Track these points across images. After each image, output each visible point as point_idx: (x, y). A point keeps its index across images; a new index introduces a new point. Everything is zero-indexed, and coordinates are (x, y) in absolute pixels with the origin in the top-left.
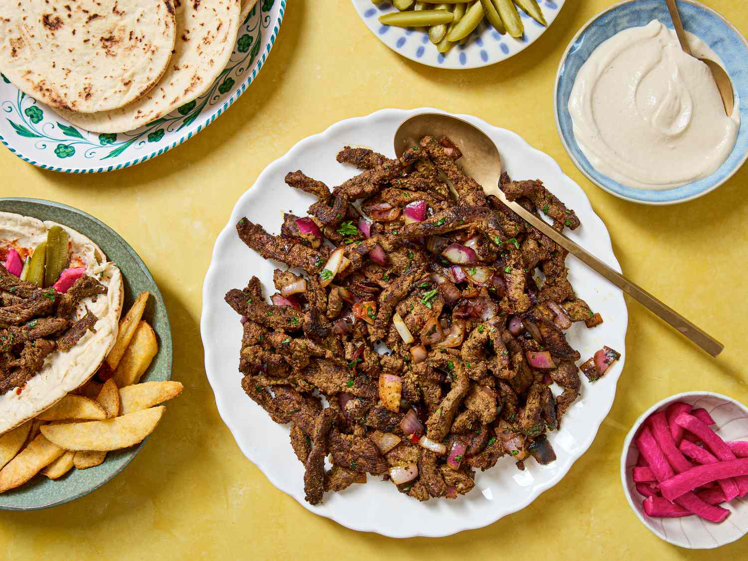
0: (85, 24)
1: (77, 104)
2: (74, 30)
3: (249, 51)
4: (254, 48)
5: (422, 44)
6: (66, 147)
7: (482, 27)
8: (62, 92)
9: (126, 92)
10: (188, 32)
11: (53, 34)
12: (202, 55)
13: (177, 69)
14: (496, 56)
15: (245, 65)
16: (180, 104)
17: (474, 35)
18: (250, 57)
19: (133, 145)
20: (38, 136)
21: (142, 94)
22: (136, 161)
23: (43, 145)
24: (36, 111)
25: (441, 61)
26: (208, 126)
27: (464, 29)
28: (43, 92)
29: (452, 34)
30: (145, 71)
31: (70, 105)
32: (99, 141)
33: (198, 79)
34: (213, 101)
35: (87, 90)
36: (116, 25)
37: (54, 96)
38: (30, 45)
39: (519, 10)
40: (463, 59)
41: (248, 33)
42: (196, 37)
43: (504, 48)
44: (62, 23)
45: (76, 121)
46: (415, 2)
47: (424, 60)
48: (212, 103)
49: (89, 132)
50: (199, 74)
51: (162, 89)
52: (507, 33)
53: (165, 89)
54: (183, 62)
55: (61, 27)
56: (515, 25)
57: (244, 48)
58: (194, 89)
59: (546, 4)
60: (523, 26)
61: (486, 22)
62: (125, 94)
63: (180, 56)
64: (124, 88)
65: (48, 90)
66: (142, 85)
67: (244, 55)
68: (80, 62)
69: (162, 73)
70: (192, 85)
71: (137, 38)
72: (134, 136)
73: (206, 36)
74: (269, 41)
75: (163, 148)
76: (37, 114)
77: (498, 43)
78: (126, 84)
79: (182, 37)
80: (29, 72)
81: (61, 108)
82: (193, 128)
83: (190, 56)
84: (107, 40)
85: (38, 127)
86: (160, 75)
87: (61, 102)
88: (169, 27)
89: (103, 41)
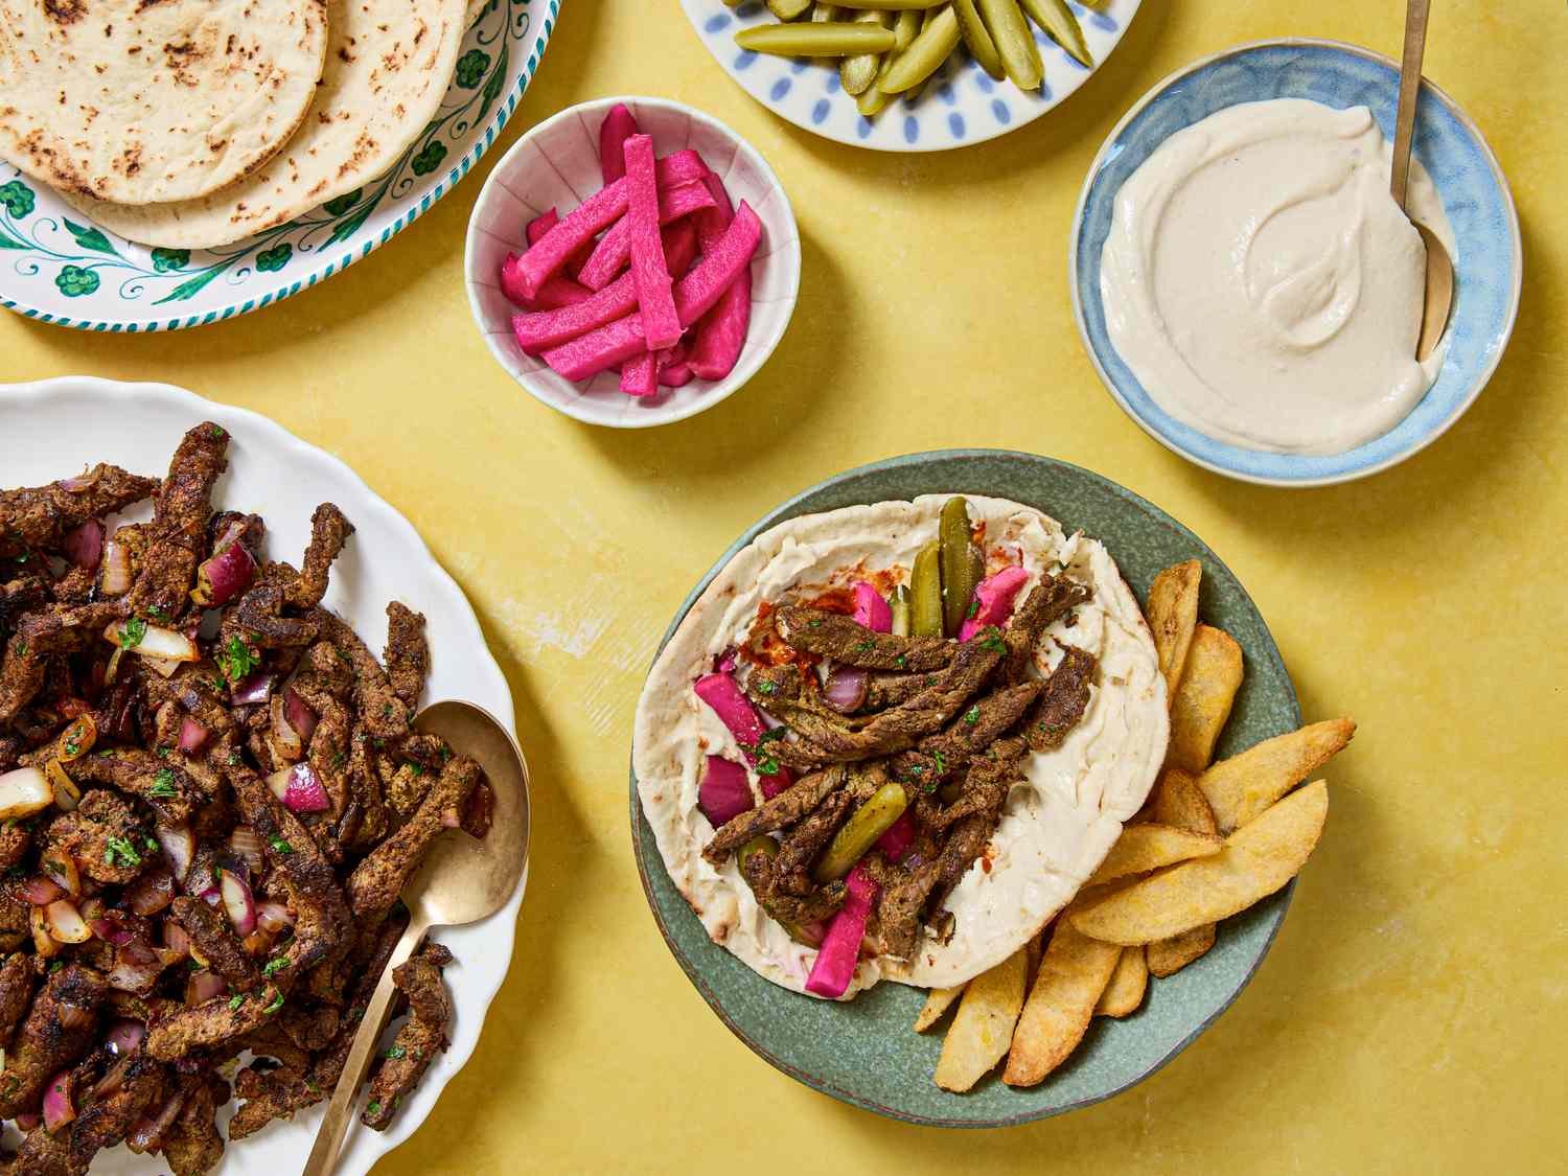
0: (133, 15)
1: (107, 184)
2: (110, 27)
3: (480, 87)
4: (492, 82)
5: (826, 95)
6: (81, 273)
7: (955, 61)
8: (78, 156)
9: (215, 164)
10: (353, 42)
11: (63, 32)
12: (381, 93)
13: (325, 120)
14: (982, 127)
15: (470, 116)
16: (328, 195)
17: (938, 80)
18: (481, 99)
19: (223, 275)
20: (22, 247)
21: (248, 170)
22: (229, 311)
23: (32, 267)
24: (20, 193)
25: (863, 133)
26: (385, 242)
27: (916, 68)
28: (37, 155)
29: (890, 76)
30: (257, 122)
31: (94, 187)
32: (152, 263)
33: (371, 144)
34: (398, 191)
35: (132, 156)
36: (198, 21)
37: (60, 165)
38: (13, 53)
39: (1036, 28)
40: (911, 129)
41: (479, 47)
42: (369, 54)
43: (1001, 111)
44: (84, 10)
45: (105, 219)
46: (814, 4)
47: (826, 130)
48: (396, 193)
49: (130, 242)
50: (373, 135)
51: (291, 162)
52: (1007, 78)
53: (297, 163)
54: (339, 105)
55: (81, 18)
56: (1026, 64)
57: (469, 79)
58: (359, 166)
59: (1092, 19)
60: (1042, 65)
61: (963, 51)
62: (213, 169)
63: (334, 92)
64: (210, 156)
65: (47, 151)
66: (250, 151)
67: (468, 94)
68: (118, 96)
69: (293, 128)
70: (357, 156)
71: (242, 50)
72: (227, 257)
73: (390, 52)
74: (525, 70)
75: (289, 286)
76: (23, 200)
77: (987, 99)
78: (215, 148)
79: (340, 53)
80: (10, 111)
81: (75, 191)
82: (353, 247)
83: (354, 94)
84: (179, 51)
85: (23, 227)
86: (289, 133)
87: (74, 179)
88: (313, 32)
89: (171, 51)
